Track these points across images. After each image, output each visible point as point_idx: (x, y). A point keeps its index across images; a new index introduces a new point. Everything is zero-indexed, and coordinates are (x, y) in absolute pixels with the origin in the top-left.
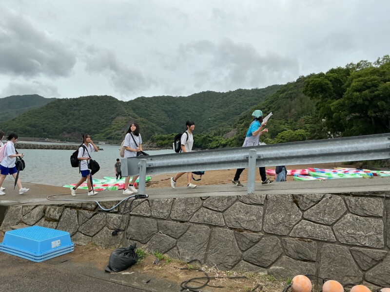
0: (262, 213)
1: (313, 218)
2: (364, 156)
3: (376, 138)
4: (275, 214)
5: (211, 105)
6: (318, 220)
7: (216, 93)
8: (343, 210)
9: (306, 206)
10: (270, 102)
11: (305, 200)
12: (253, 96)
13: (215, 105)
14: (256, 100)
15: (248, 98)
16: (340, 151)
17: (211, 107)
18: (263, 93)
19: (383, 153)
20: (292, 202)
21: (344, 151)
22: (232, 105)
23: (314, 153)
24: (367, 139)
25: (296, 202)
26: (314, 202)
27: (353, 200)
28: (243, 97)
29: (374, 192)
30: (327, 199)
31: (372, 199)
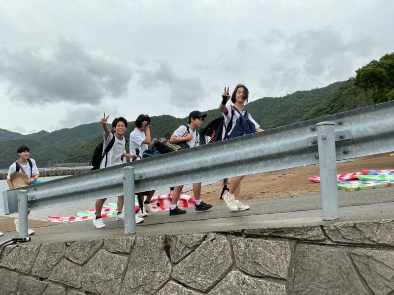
0: (123, 269)
1: (182, 278)
2: (276, 164)
3: (292, 131)
4: (137, 271)
5: (269, 112)
6: (189, 281)
7: (273, 99)
8: (227, 262)
9: (178, 256)
10: (333, 100)
11: (178, 244)
12: (313, 97)
13: (273, 111)
14: (318, 100)
15: (308, 100)
16: (239, 158)
17: (269, 114)
18: (325, 92)
19: (304, 156)
20: (161, 250)
21: (243, 158)
22: (291, 109)
23: (205, 165)
24: (277, 134)
25: (167, 248)
26: (190, 248)
27: (242, 245)
28: (302, 99)
29: (276, 230)
30: (208, 242)
31: (272, 243)
